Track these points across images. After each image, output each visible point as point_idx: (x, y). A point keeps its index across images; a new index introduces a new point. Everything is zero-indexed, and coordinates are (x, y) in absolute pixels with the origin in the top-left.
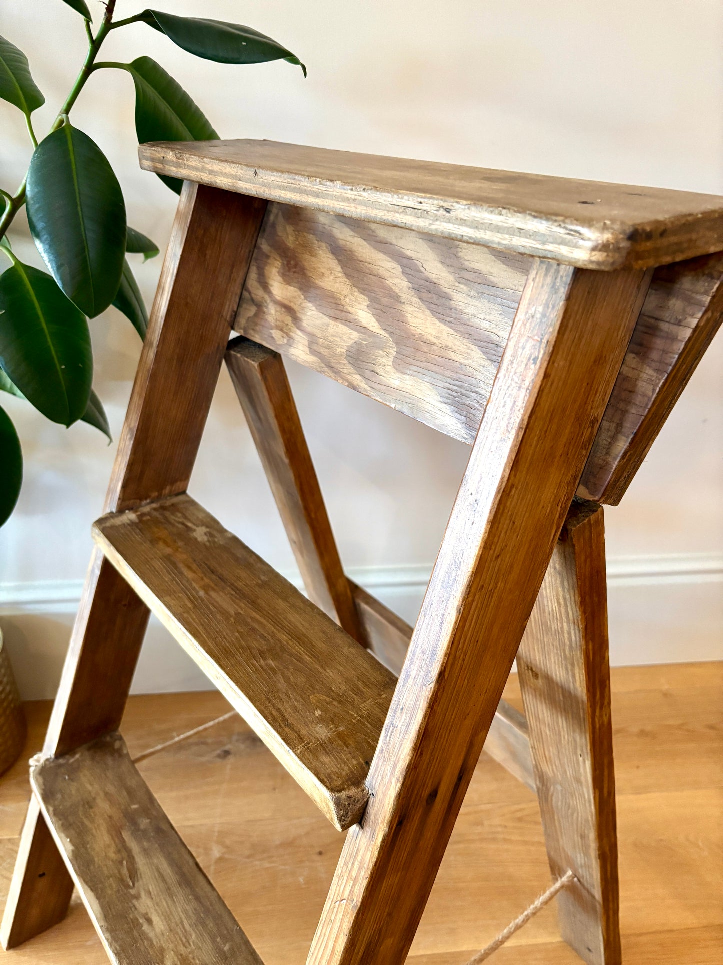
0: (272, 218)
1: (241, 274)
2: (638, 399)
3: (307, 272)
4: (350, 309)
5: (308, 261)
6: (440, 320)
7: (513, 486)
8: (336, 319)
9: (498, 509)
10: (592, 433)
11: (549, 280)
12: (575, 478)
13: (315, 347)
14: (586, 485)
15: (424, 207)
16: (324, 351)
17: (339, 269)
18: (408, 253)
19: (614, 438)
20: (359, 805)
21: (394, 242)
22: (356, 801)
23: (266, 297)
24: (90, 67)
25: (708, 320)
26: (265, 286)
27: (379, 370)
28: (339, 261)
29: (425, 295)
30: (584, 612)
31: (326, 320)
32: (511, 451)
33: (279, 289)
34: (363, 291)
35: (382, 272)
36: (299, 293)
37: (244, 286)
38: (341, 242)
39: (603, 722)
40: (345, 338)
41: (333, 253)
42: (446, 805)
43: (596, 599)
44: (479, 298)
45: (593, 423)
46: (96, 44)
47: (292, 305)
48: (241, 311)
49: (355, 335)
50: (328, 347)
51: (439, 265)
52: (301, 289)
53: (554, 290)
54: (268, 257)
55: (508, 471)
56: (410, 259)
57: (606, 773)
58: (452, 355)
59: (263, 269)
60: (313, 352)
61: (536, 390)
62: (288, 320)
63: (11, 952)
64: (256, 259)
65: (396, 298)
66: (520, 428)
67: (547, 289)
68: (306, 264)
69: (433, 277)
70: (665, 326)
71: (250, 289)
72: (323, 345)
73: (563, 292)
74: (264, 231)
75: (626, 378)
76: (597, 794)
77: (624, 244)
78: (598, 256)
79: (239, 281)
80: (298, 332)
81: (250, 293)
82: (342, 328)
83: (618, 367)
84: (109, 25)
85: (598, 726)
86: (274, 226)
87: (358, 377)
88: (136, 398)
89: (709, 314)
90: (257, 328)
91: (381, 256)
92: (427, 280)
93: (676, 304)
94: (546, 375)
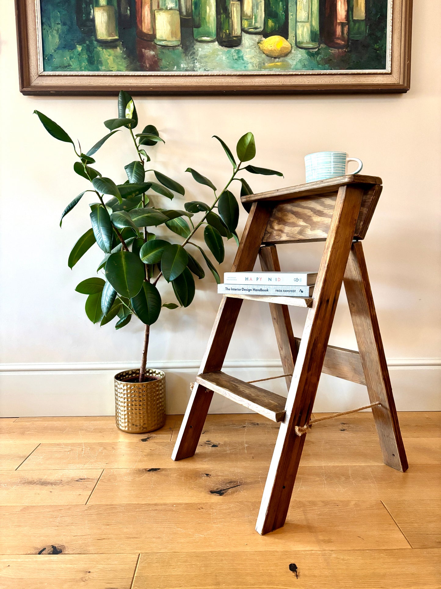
0: (274, 212)
1: (265, 227)
2: (364, 214)
3: (285, 220)
4: (298, 223)
5: (285, 218)
6: (321, 217)
7: (339, 227)
8: (294, 227)
9: (337, 231)
10: (355, 223)
11: (342, 190)
12: (353, 232)
13: (288, 235)
14: (356, 233)
15: (317, 183)
16: (291, 235)
17: (294, 216)
18: (312, 207)
19: (360, 223)
20: (311, 302)
21: (308, 206)
22: (310, 301)
23: (273, 230)
24: (232, 179)
25: (375, 198)
26: (273, 228)
27: (307, 232)
28: (294, 215)
29: (317, 213)
30: (361, 270)
31: (291, 228)
32: (338, 219)
33: (276, 227)
34: (301, 218)
35: (306, 213)
36: (283, 225)
37: (266, 230)
38: (294, 211)
39: (374, 314)
40: (297, 230)
41: (292, 214)
42: (331, 307)
43: (364, 268)
44: (330, 209)
45: (356, 220)
46: (235, 174)
47: (281, 229)
48: (265, 236)
49: (300, 228)
50: (292, 234)
51: (320, 206)
52: (283, 224)
53: (343, 191)
54: (273, 221)
55: (338, 223)
56: (313, 208)
57: (379, 338)
58: (324, 222)
59: (272, 224)
60: (287, 236)
61: (342, 208)
62: (280, 232)
63: (176, 462)
64: (269, 223)
65: (310, 216)
66: (339, 215)
67: (342, 192)
68: (285, 219)
69: (319, 209)
70: (367, 200)
71: (268, 230)
72: (291, 234)
73: (345, 191)
74: (272, 216)
75: (361, 212)
76: (377, 346)
77: (353, 177)
78: (349, 180)
79: (265, 229)
80: (283, 234)
81: (267, 231)
82: (296, 228)
83: (359, 210)
84: (238, 170)
85: (372, 315)
86: (274, 214)
87: (301, 236)
88: (237, 257)
89: (375, 197)
90: (270, 238)
91: (305, 210)
92: (317, 210)
93: (368, 196)
94: (343, 205)
